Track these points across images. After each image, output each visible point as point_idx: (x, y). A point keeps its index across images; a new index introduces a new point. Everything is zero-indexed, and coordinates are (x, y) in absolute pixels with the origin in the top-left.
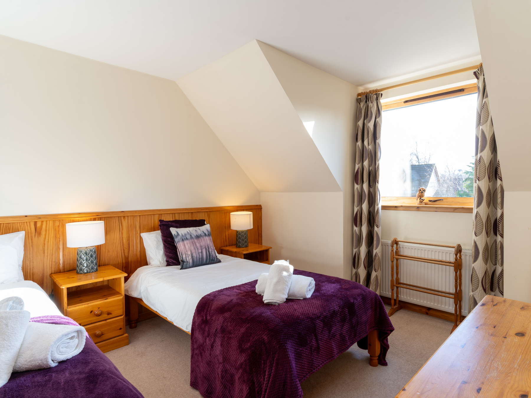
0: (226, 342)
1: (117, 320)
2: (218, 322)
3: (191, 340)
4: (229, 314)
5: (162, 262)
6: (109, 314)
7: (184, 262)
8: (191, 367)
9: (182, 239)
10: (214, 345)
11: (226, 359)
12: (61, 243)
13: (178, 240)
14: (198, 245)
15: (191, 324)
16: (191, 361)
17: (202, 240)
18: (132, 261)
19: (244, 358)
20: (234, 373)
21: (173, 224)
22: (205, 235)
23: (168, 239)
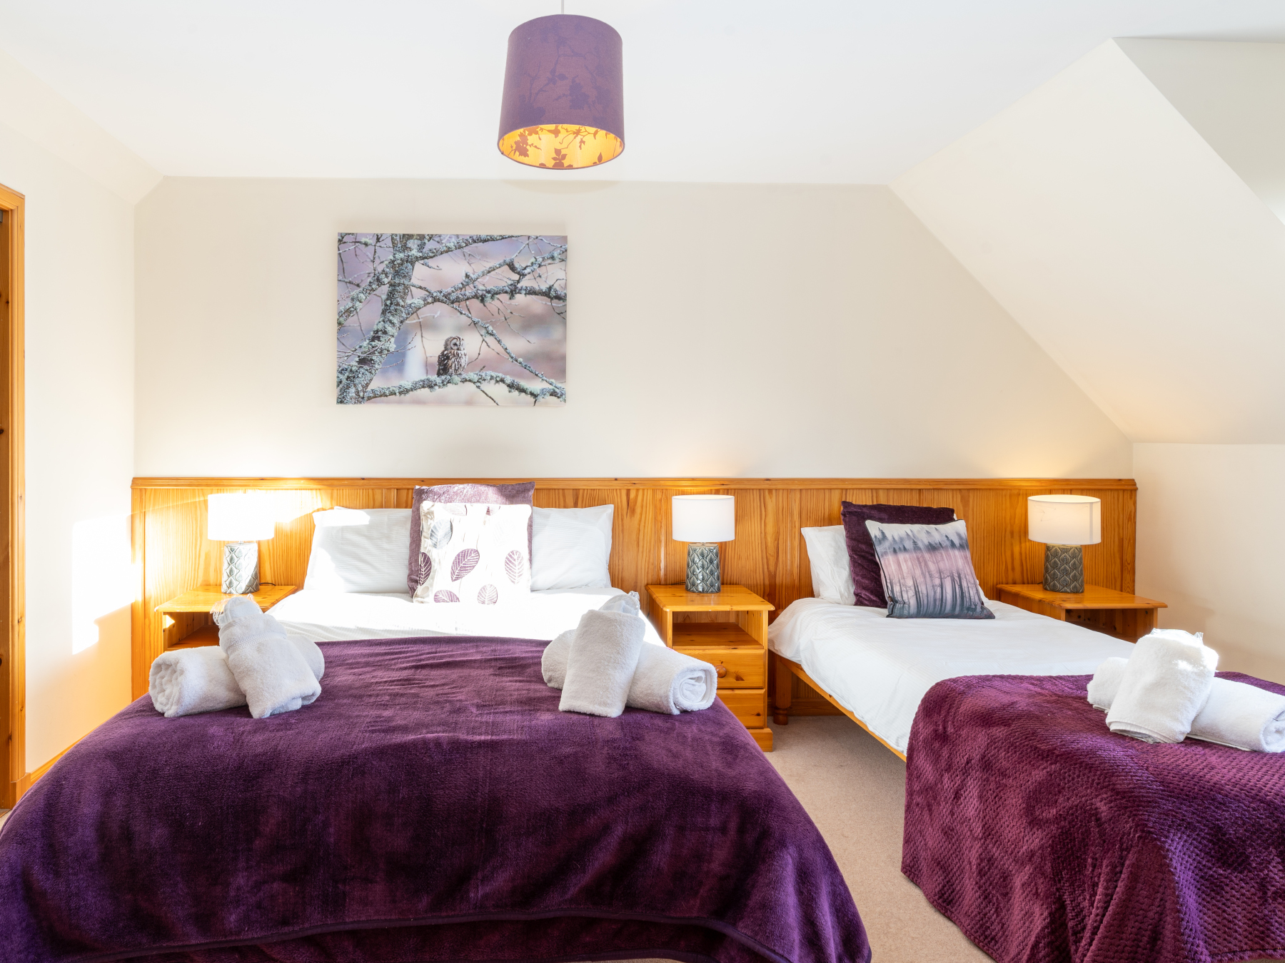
0: (994, 792)
1: (752, 695)
2: (975, 743)
3: (907, 771)
4: (1003, 730)
5: (846, 594)
6: (739, 678)
7: (897, 602)
8: (905, 831)
9: (894, 549)
10: (962, 792)
11: (989, 833)
12: (663, 531)
13: (883, 551)
14: (932, 567)
15: (909, 735)
16: (906, 818)
17: (942, 556)
18: (782, 584)
19: (1037, 840)
20: (1010, 871)
21: (873, 512)
22: (953, 545)
23: (860, 545)
